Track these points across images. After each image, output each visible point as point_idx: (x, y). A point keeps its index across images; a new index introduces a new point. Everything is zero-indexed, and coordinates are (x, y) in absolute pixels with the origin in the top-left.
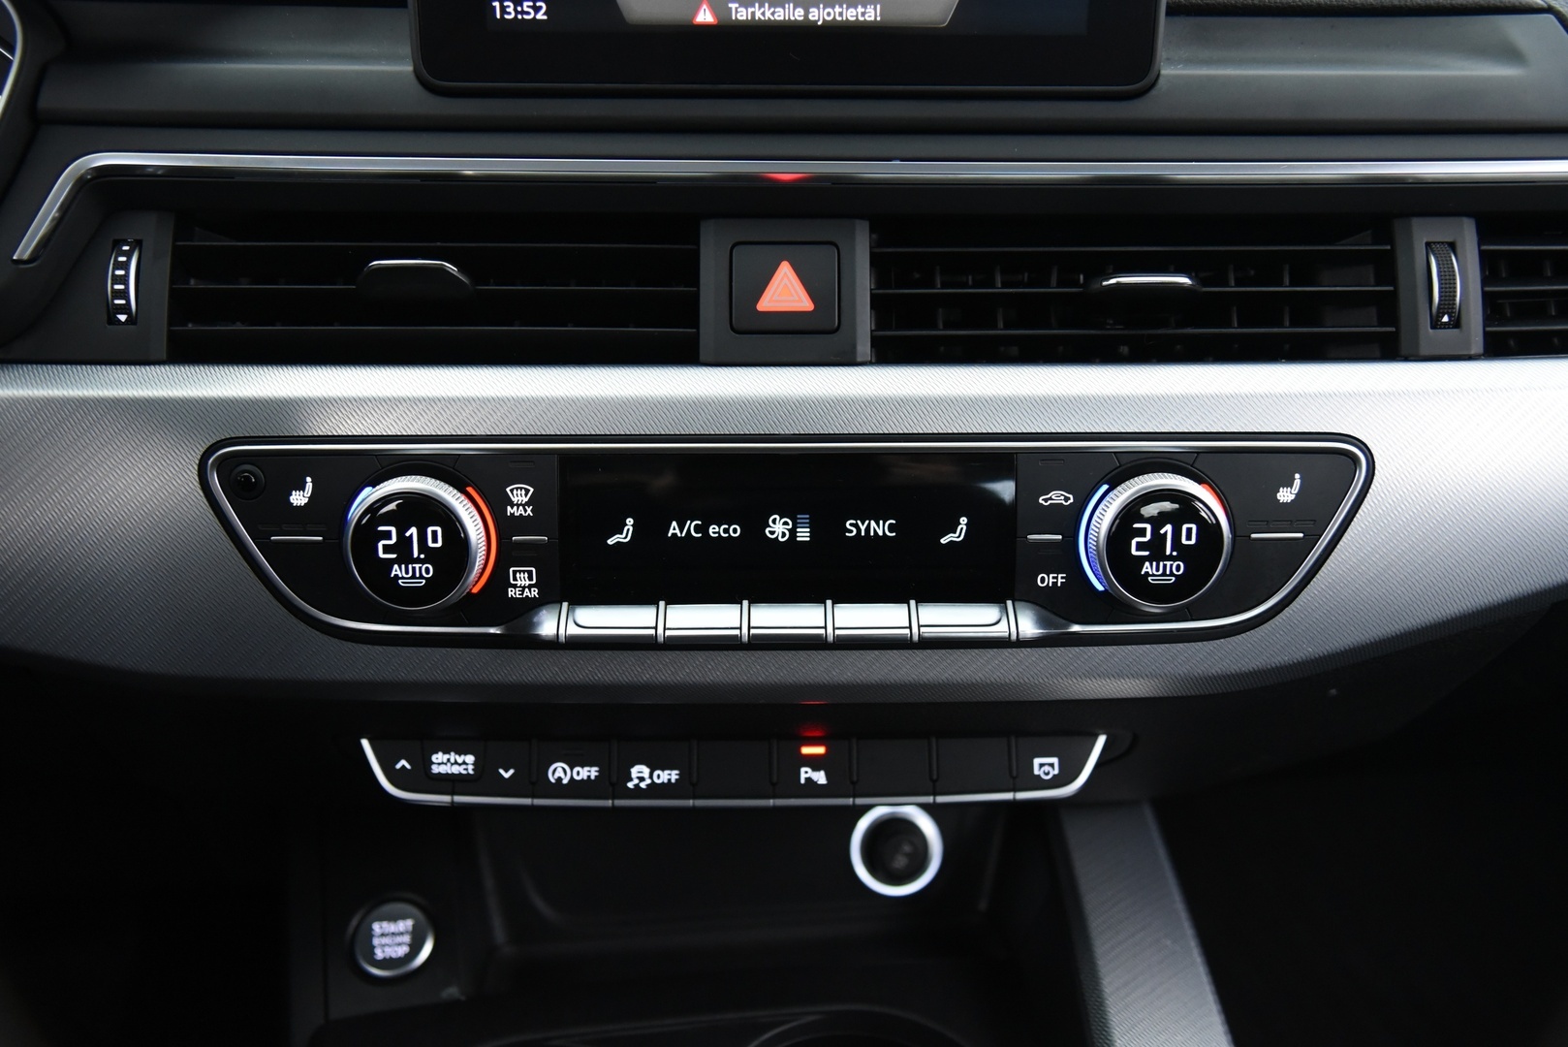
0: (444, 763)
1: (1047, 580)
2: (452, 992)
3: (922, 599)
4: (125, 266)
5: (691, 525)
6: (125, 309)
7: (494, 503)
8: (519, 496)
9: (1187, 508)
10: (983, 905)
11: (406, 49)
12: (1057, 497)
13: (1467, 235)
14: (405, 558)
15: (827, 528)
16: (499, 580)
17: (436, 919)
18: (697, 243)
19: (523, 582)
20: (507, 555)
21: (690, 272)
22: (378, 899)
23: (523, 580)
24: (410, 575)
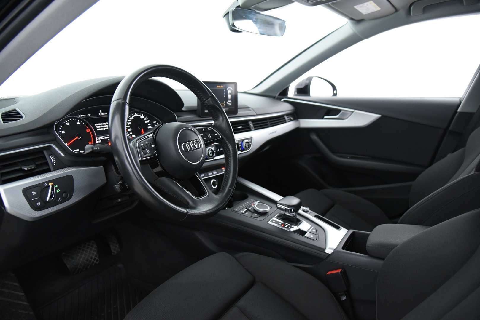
14: (210, 154)
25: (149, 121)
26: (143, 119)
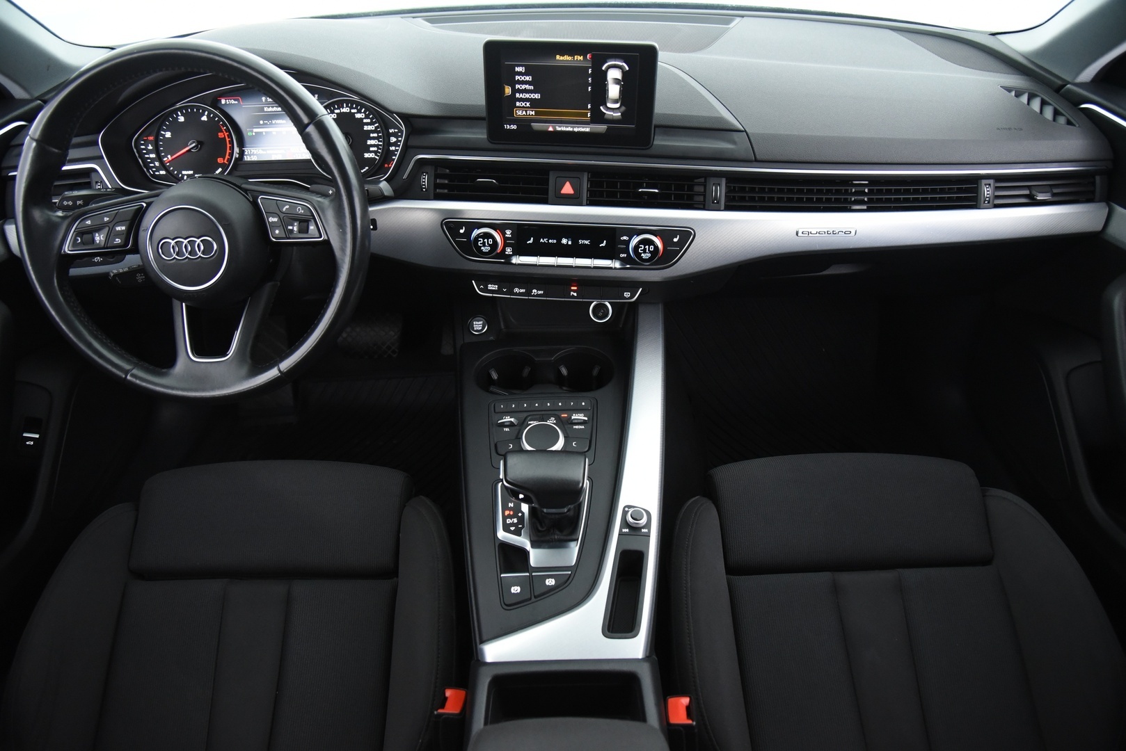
0: (491, 287)
1: (622, 255)
2: (492, 338)
3: (595, 258)
4: (425, 179)
5: (545, 240)
6: (425, 185)
7: (504, 234)
8: (508, 233)
9: (650, 242)
10: (621, 326)
11: (485, 131)
12: (625, 238)
13: (724, 181)
14: (484, 245)
15: (575, 242)
16: (504, 250)
17: (488, 321)
18: (549, 175)
19: (509, 251)
20: (506, 245)
21: (547, 182)
22: (475, 316)
23: (509, 250)
24: (486, 249)
25: (376, 128)
26: (362, 119)
